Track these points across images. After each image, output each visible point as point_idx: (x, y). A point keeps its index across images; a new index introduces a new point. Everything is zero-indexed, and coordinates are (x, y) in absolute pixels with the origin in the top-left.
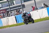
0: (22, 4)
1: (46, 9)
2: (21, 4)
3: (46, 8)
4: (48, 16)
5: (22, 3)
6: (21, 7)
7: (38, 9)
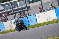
1: (54, 11)
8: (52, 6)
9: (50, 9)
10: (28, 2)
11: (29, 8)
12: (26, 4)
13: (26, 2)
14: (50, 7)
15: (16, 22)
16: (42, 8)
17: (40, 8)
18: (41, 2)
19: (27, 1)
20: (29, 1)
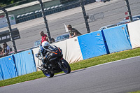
0: (10, 28)
1: (76, 40)
2: (8, 29)
3: (76, 38)
4: (82, 59)
5: (10, 25)
6: (8, 37)
7: (56, 40)
8: (70, 28)
9: (67, 37)
10: (14, 21)
11: (16, 34)
12: (9, 23)
13: (8, 19)
14: (67, 30)
15: (43, 52)
16: (47, 34)
17: (42, 34)
18: (45, 19)
19: (12, 18)
20: (16, 18)
